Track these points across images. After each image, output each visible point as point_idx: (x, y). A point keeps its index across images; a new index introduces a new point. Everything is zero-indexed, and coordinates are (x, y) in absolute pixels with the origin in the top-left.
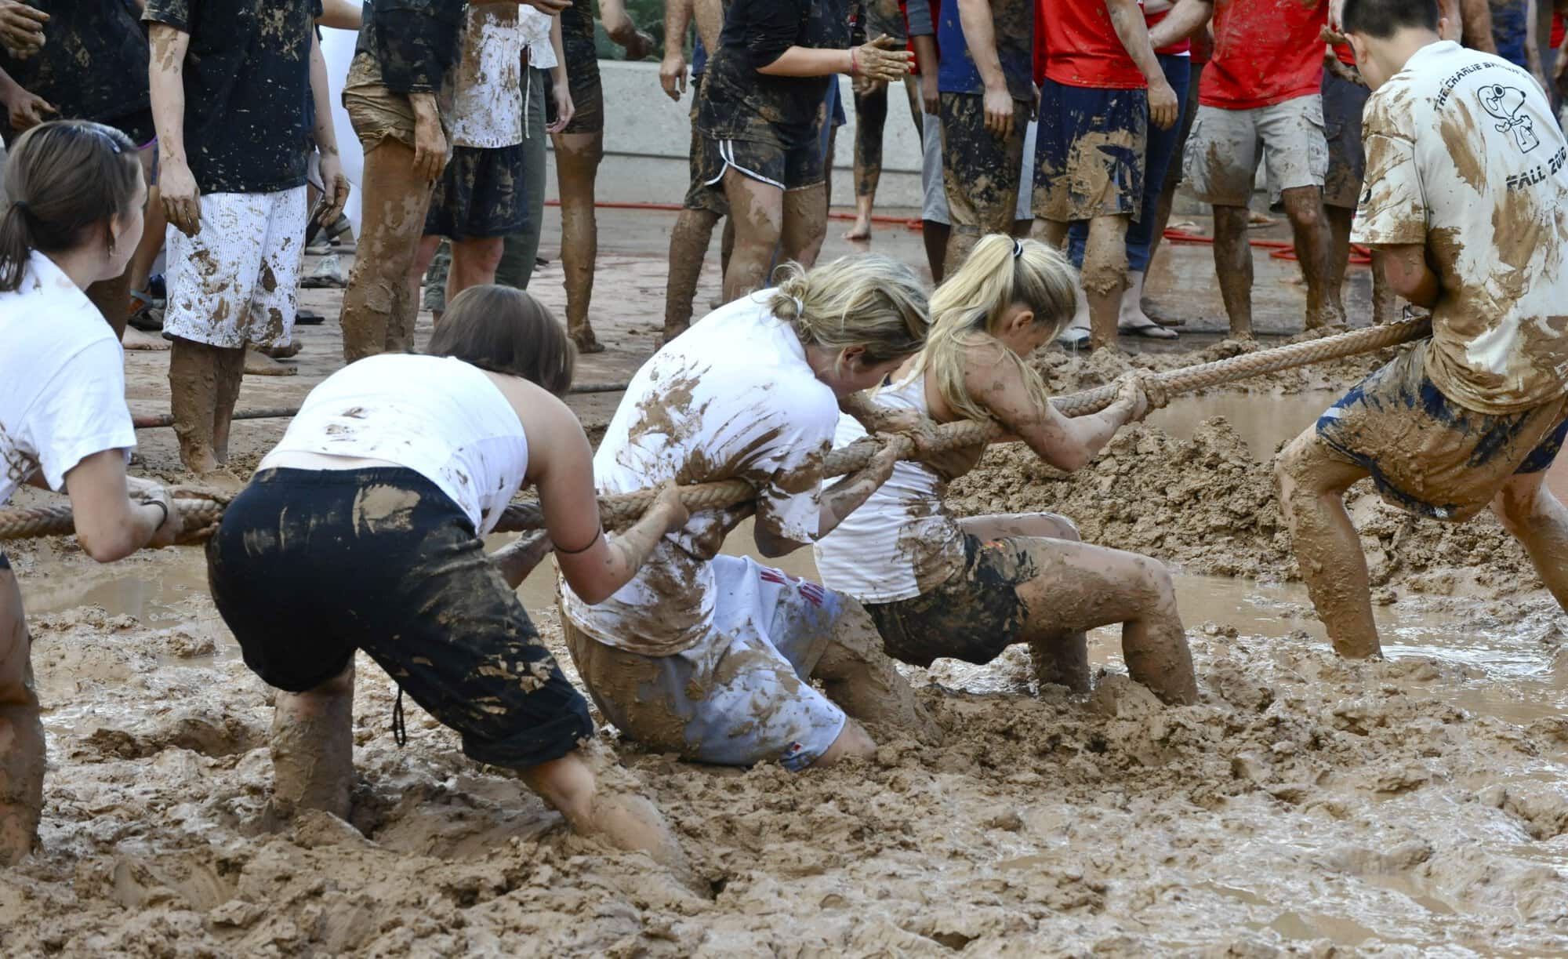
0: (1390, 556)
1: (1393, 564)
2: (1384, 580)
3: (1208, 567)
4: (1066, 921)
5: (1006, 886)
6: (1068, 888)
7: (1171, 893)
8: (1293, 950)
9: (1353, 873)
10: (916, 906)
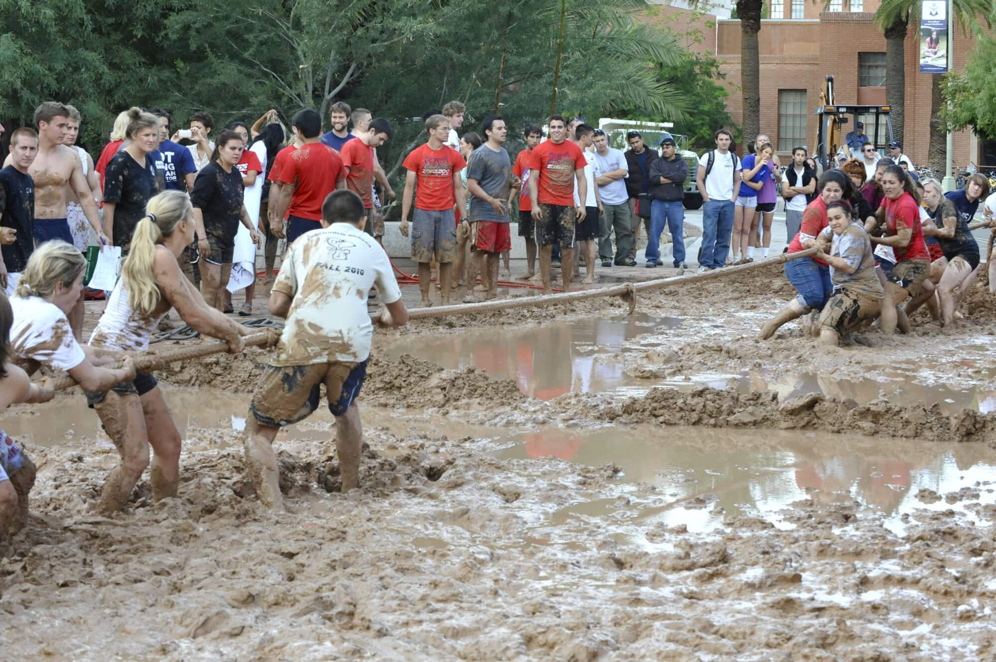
0: (445, 396)
1: (446, 399)
2: (443, 405)
3: (376, 404)
4: (334, 545)
5: (306, 533)
6: (332, 532)
7: (372, 532)
8: (420, 552)
9: (441, 520)
10: (272, 543)
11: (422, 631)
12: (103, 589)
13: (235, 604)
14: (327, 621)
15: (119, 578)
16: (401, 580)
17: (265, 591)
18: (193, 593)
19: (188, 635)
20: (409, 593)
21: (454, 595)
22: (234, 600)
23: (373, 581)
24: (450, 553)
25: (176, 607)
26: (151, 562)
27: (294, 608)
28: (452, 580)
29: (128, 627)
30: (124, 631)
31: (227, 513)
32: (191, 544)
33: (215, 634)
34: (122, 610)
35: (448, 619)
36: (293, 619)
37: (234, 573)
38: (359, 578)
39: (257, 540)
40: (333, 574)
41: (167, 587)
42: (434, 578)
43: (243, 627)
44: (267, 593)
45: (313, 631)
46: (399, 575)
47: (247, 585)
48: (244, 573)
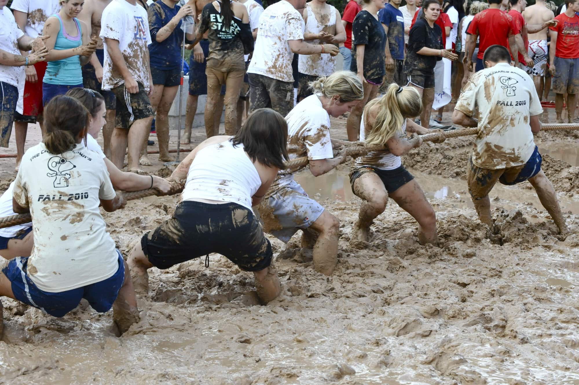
0: (571, 184)
1: (572, 186)
2: (570, 191)
3: (524, 187)
4: (493, 280)
5: (475, 270)
6: (492, 271)
7: (519, 273)
8: (551, 288)
9: (566, 268)
10: (452, 276)
11: (551, 341)
12: (338, 300)
13: (426, 315)
14: (487, 331)
15: (349, 293)
16: (538, 306)
17: (446, 308)
18: (398, 306)
19: (394, 334)
20: (543, 315)
21: (573, 319)
22: (425, 312)
23: (519, 306)
24: (571, 290)
25: (386, 315)
26: (371, 284)
27: (465, 320)
28: (572, 309)
29: (353, 326)
30: (351, 329)
31: (423, 254)
32: (400, 273)
33: (412, 334)
34: (350, 315)
35: (569, 334)
36: (465, 328)
37: (426, 294)
38: (510, 303)
39: (442, 273)
40: (492, 299)
41: (380, 301)
42: (560, 306)
43: (431, 331)
44: (448, 309)
45: (478, 336)
46: (537, 302)
47: (435, 303)
48: (432, 295)
